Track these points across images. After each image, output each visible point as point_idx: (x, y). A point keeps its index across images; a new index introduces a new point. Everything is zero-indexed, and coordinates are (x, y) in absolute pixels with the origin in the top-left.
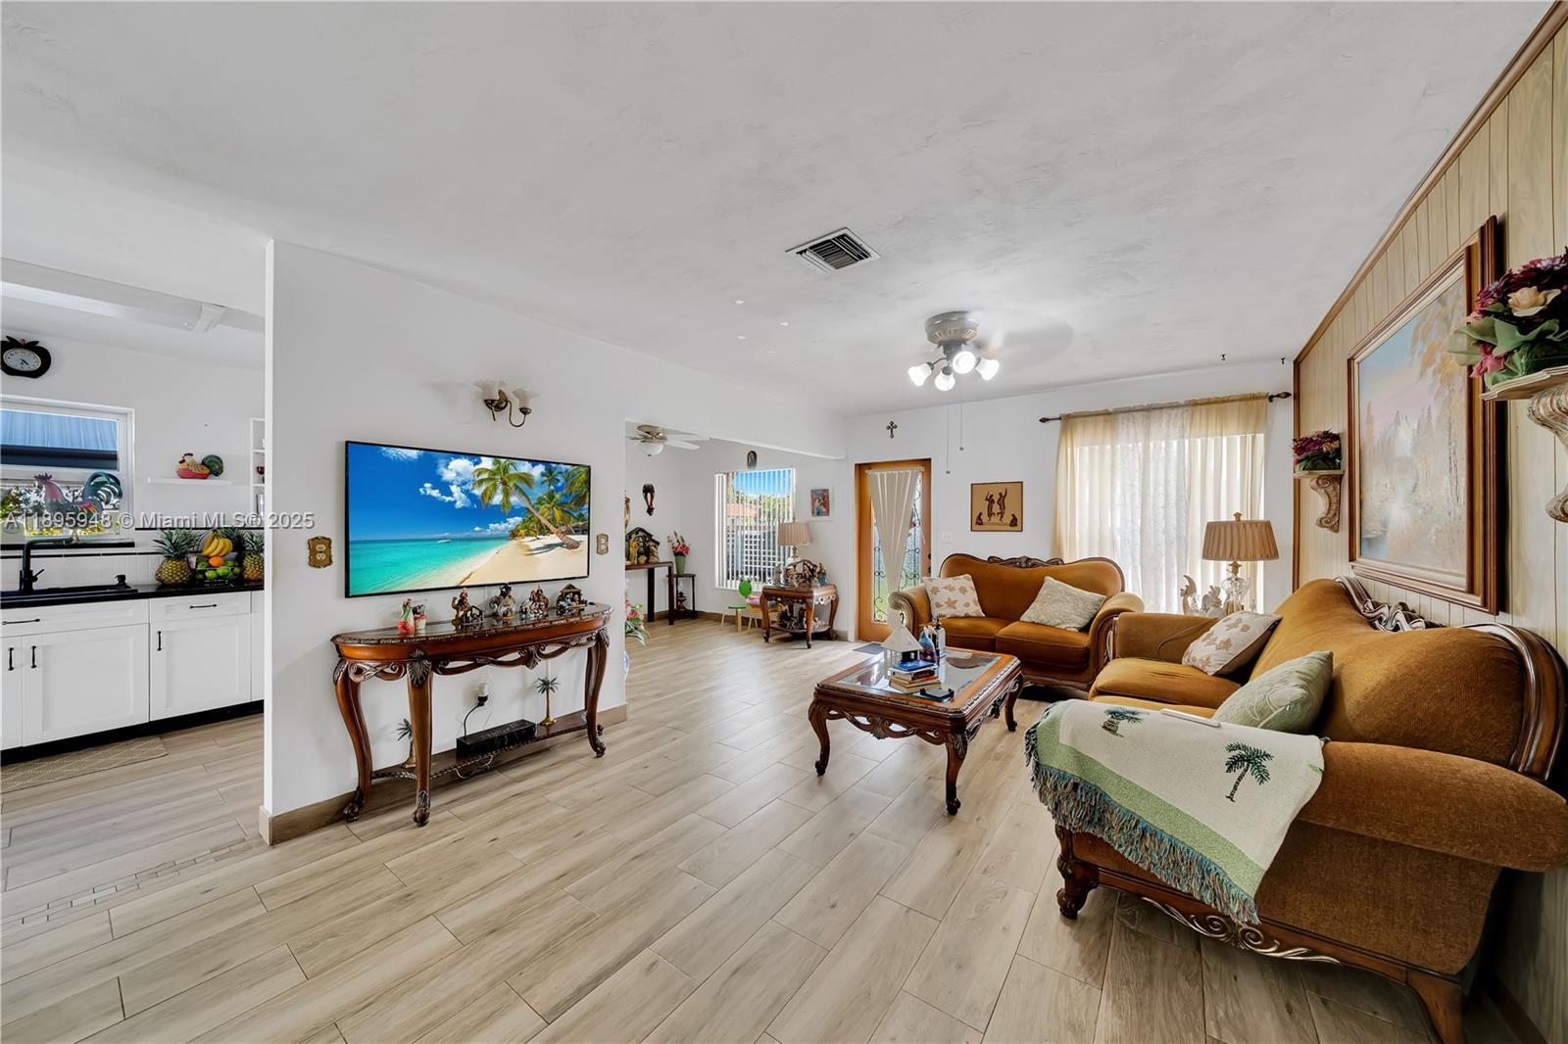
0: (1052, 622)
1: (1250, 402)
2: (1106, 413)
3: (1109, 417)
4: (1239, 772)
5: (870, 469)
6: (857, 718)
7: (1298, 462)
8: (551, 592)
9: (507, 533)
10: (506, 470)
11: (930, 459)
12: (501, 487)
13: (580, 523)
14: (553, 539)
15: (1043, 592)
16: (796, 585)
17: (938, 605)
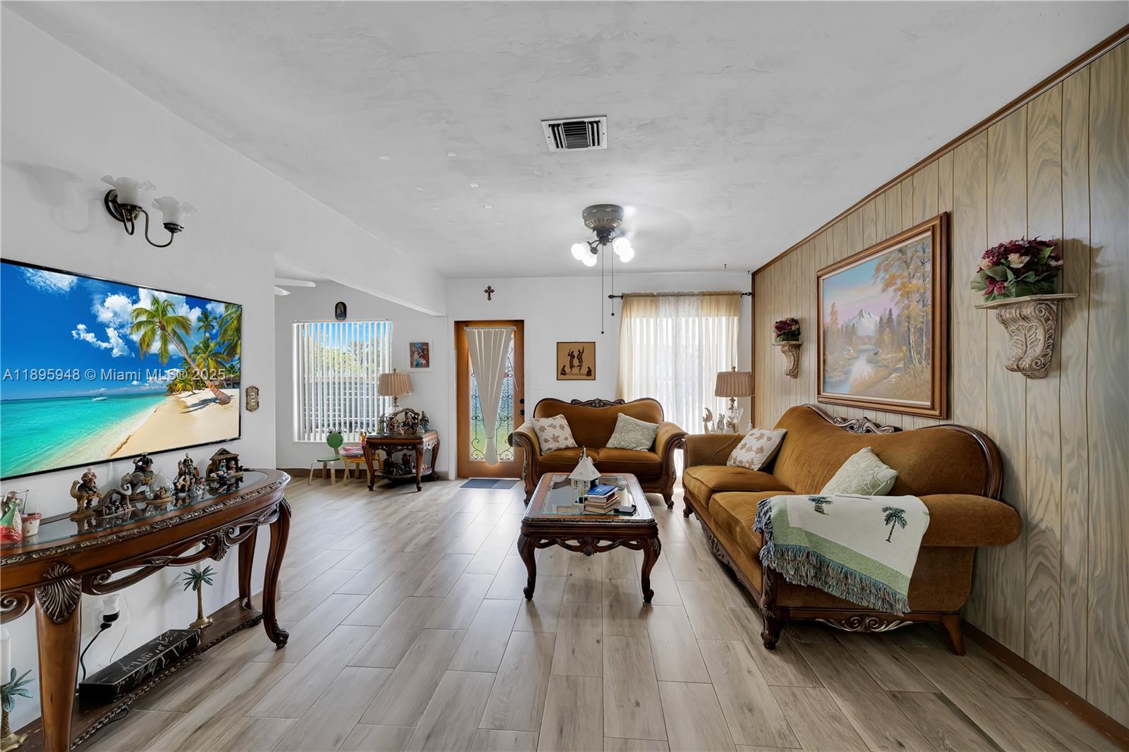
0: (631, 446)
1: (732, 296)
2: (652, 295)
3: (654, 298)
4: (892, 523)
5: (467, 326)
6: (567, 542)
7: (779, 336)
8: (202, 458)
9: (165, 388)
10: (164, 312)
11: (523, 321)
12: (159, 332)
13: (232, 376)
14: (207, 394)
15: (619, 424)
16: (402, 432)
17: (546, 441)
